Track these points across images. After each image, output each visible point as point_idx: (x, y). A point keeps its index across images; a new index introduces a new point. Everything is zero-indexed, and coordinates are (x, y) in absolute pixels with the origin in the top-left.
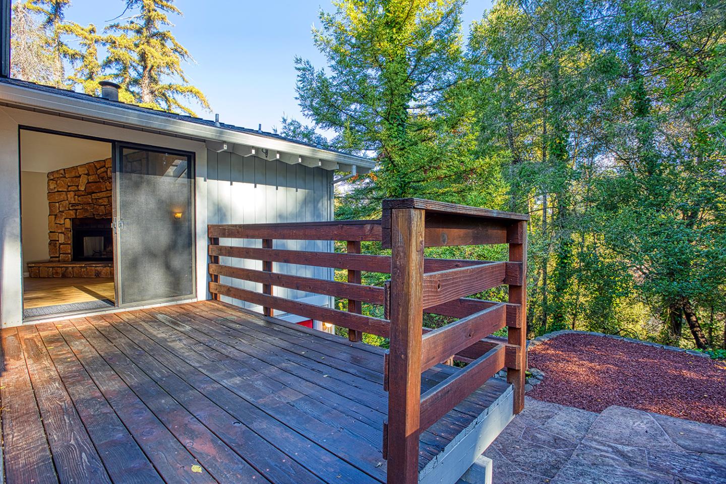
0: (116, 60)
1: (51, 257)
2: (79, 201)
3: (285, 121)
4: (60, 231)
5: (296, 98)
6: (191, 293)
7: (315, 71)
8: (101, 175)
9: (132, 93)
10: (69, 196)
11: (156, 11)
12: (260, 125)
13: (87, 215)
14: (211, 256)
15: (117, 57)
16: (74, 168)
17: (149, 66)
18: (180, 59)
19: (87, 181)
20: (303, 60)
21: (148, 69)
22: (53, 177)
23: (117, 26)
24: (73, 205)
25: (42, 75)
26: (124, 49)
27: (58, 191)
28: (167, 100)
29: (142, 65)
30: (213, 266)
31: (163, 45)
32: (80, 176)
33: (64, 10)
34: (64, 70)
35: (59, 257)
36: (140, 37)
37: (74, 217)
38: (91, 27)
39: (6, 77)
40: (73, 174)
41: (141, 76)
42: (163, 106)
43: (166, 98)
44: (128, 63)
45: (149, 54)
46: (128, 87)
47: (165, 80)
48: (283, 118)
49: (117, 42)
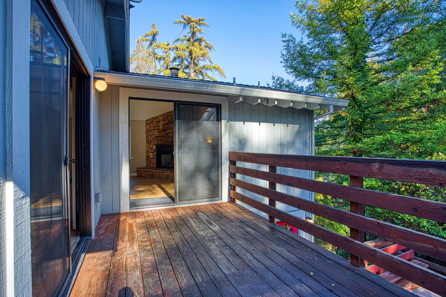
0: (178, 57)
1: (147, 166)
2: (159, 135)
3: (274, 78)
4: (150, 151)
5: (281, 62)
6: (218, 197)
7: (296, 41)
8: (170, 120)
9: (186, 73)
10: (155, 132)
11: (196, 27)
12: (259, 82)
13: (163, 142)
14: (231, 173)
15: (178, 56)
16: (158, 117)
17: (194, 57)
18: (209, 51)
19: (163, 124)
20: (287, 35)
21: (193, 59)
22: (149, 122)
23: (178, 40)
24: (157, 137)
25: (147, 70)
26: (182, 51)
27: (150, 130)
28: (202, 74)
29: (190, 58)
30: (233, 179)
31: (200, 45)
32: (160, 121)
33: (157, 37)
34: (156, 67)
35: (150, 166)
36: (189, 43)
37: (157, 144)
38: (167, 43)
39: (128, 72)
40: (157, 120)
41: (190, 63)
42: (201, 77)
43: (202, 73)
44: (184, 58)
45: (194, 51)
46: (184, 70)
47: (201, 64)
48: (273, 77)
49: (179, 48)
